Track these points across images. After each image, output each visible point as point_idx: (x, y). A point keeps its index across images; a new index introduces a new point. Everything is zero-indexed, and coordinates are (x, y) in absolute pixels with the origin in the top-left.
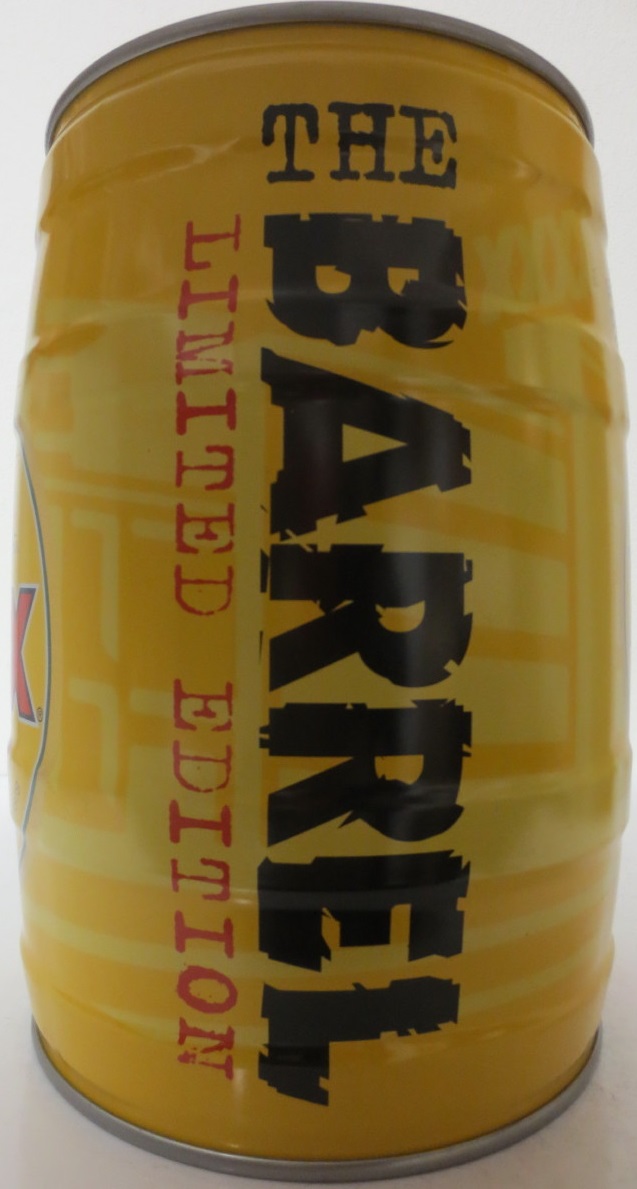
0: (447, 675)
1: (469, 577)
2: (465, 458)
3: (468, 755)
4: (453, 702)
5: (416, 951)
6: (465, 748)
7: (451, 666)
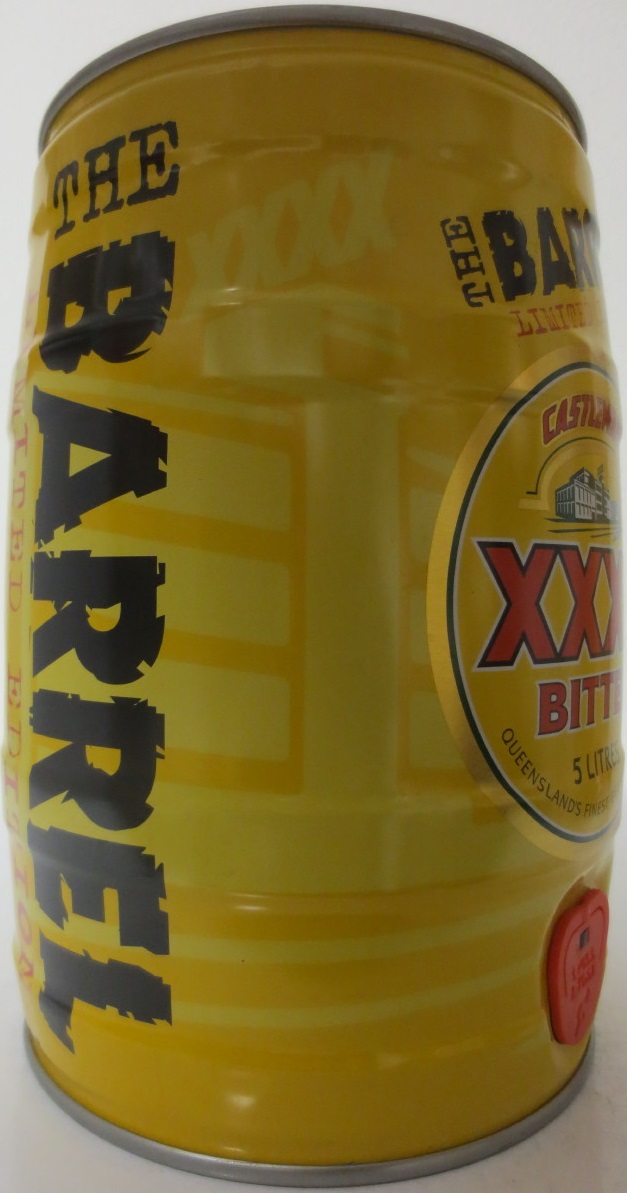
0: (140, 675)
1: (161, 580)
2: (161, 462)
3: (162, 757)
4: (146, 702)
5: (127, 939)
6: (159, 749)
7: (143, 667)
